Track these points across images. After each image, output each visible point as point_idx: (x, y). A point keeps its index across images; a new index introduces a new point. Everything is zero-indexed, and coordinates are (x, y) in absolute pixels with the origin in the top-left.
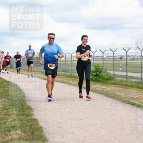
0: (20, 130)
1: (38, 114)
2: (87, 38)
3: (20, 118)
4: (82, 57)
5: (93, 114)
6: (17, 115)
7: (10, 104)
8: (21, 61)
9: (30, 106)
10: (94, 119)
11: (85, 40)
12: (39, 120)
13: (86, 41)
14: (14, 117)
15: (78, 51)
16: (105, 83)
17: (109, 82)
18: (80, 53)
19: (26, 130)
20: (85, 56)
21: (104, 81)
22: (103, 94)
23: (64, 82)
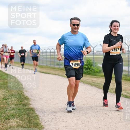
0: (18, 119)
1: (35, 104)
2: (118, 23)
3: (19, 108)
4: (111, 50)
5: (84, 103)
6: (15, 105)
7: (10, 95)
8: (26, 56)
9: (27, 97)
10: (86, 108)
11: (115, 26)
12: (36, 109)
13: (117, 28)
14: (13, 106)
15: (105, 42)
16: (95, 76)
17: (99, 74)
18: (108, 45)
19: (24, 119)
20: (115, 49)
21: (95, 74)
22: (94, 86)
23: (58, 75)
